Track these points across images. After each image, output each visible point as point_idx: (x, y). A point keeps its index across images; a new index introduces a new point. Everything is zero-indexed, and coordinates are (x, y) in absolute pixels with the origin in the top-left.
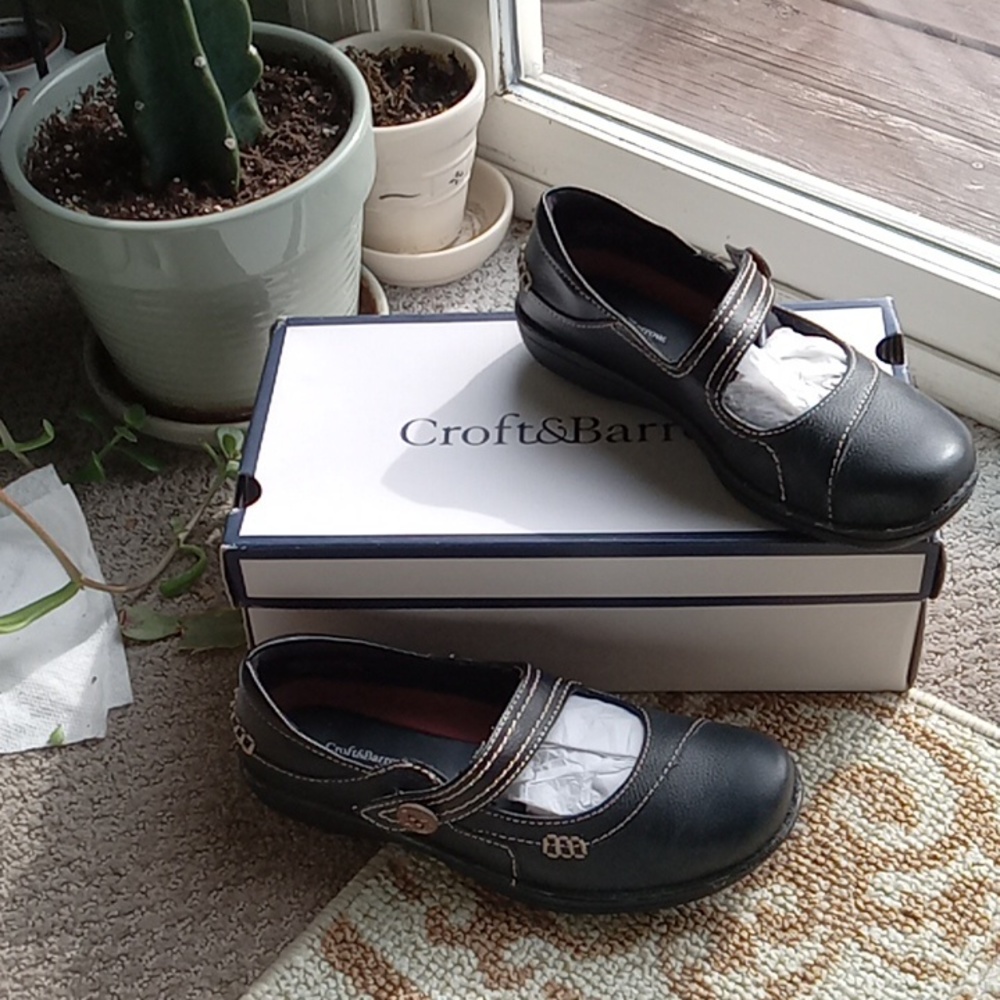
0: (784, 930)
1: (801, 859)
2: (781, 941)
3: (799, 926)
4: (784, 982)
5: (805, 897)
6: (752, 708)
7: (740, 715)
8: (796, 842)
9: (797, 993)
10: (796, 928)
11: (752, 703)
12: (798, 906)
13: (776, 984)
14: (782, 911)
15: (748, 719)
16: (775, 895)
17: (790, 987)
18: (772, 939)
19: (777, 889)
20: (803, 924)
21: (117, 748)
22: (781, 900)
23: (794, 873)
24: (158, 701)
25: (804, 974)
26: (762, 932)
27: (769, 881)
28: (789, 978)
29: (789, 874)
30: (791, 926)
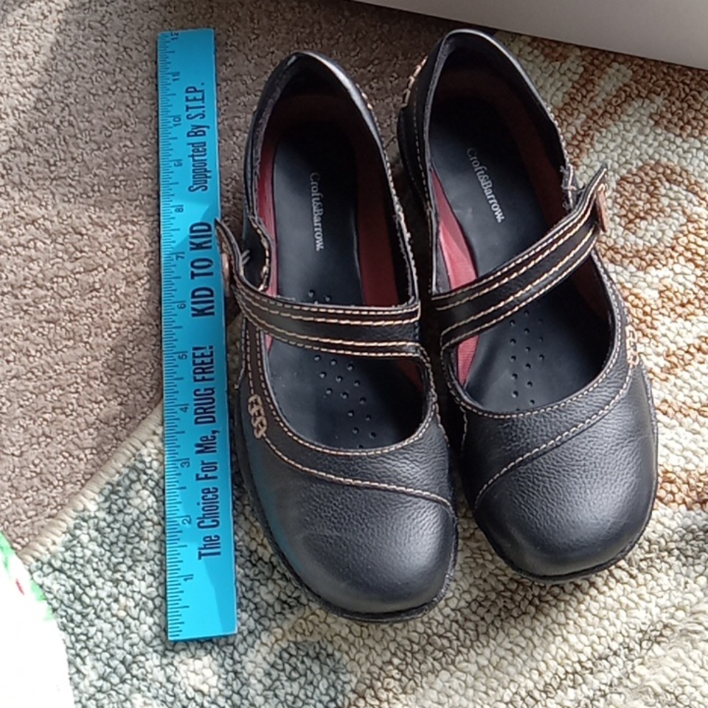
0: (683, 305)
1: (700, 242)
2: (680, 316)
3: (696, 302)
4: (682, 353)
5: (702, 276)
6: (659, 95)
7: (647, 101)
8: (696, 226)
9: (692, 362)
10: (693, 304)
11: (659, 90)
12: (695, 284)
13: (674, 354)
14: (681, 289)
15: (656, 107)
16: (676, 274)
17: (688, 357)
18: (672, 313)
19: (677, 268)
20: (700, 300)
21: (66, 113)
22: (680, 278)
23: (693, 254)
24: (100, 66)
25: (700, 346)
26: (663, 307)
27: (671, 261)
28: (686, 349)
29: (689, 255)
30: (689, 302)
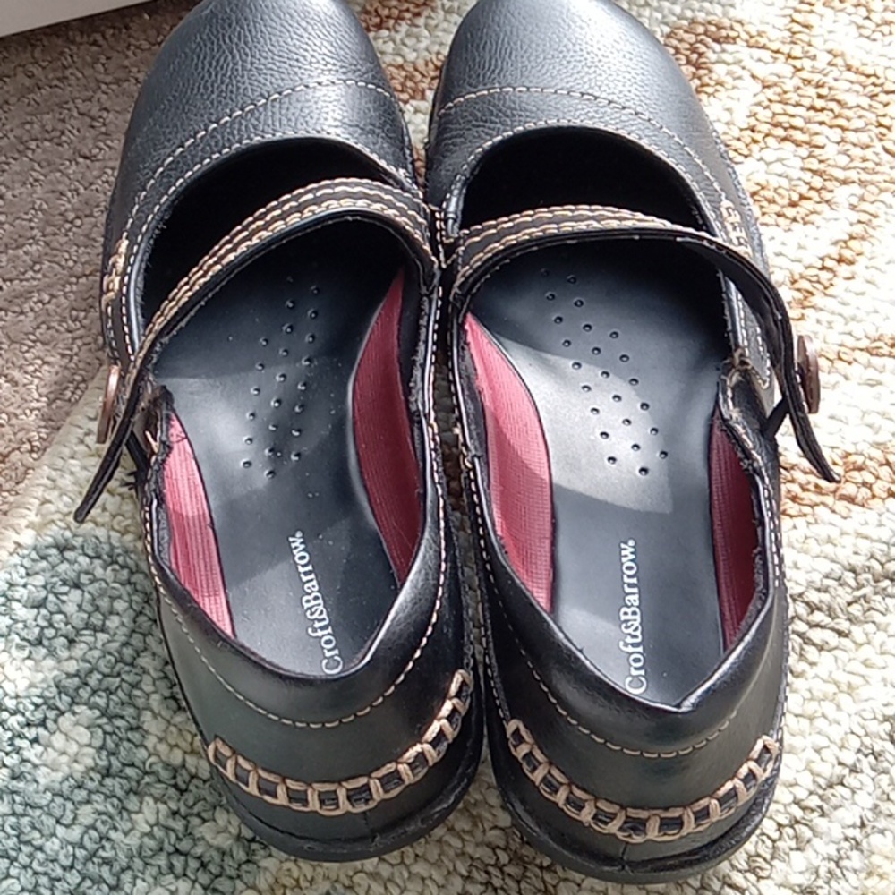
0: (793, 205)
1: (790, 110)
2: (794, 220)
3: (813, 194)
4: (815, 272)
5: (810, 156)
8: (778, 90)
9: (835, 281)
10: (809, 199)
12: (802, 169)
13: (802, 277)
14: (785, 183)
16: (768, 164)
17: (824, 276)
18: (781, 221)
19: (769, 155)
20: (818, 190)
22: (778, 168)
23: (785, 129)
25: (840, 255)
26: (764, 214)
27: (755, 147)
28: (819, 264)
29: (780, 132)
30: (802, 197)
